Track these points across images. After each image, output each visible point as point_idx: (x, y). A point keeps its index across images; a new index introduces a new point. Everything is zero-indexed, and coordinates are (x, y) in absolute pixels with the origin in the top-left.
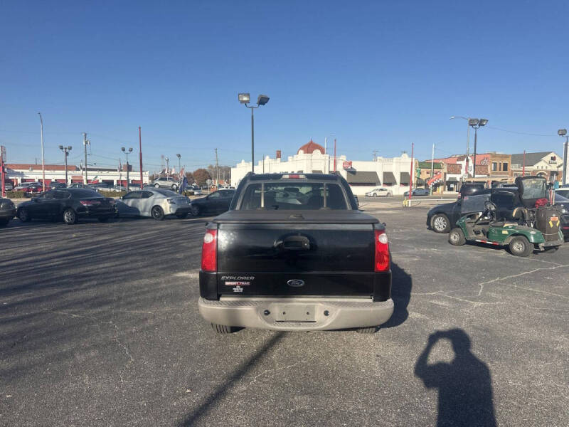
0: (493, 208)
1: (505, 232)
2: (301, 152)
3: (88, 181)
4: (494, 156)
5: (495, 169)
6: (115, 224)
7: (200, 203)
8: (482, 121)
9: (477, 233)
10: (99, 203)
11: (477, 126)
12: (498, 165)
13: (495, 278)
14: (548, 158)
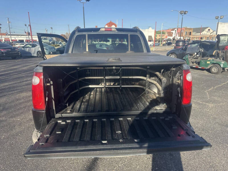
0: (203, 51)
1: (208, 62)
2: (107, 26)
3: (12, 40)
4: (186, 29)
5: (186, 34)
6: (19, 60)
7: (60, 49)
8: (185, 12)
9: (193, 63)
10: (10, 50)
11: (183, 14)
12: (187, 32)
13: (211, 88)
14: (207, 30)
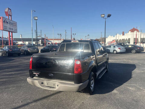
2: (130, 32)
